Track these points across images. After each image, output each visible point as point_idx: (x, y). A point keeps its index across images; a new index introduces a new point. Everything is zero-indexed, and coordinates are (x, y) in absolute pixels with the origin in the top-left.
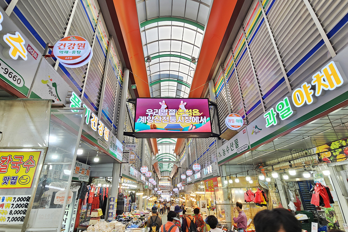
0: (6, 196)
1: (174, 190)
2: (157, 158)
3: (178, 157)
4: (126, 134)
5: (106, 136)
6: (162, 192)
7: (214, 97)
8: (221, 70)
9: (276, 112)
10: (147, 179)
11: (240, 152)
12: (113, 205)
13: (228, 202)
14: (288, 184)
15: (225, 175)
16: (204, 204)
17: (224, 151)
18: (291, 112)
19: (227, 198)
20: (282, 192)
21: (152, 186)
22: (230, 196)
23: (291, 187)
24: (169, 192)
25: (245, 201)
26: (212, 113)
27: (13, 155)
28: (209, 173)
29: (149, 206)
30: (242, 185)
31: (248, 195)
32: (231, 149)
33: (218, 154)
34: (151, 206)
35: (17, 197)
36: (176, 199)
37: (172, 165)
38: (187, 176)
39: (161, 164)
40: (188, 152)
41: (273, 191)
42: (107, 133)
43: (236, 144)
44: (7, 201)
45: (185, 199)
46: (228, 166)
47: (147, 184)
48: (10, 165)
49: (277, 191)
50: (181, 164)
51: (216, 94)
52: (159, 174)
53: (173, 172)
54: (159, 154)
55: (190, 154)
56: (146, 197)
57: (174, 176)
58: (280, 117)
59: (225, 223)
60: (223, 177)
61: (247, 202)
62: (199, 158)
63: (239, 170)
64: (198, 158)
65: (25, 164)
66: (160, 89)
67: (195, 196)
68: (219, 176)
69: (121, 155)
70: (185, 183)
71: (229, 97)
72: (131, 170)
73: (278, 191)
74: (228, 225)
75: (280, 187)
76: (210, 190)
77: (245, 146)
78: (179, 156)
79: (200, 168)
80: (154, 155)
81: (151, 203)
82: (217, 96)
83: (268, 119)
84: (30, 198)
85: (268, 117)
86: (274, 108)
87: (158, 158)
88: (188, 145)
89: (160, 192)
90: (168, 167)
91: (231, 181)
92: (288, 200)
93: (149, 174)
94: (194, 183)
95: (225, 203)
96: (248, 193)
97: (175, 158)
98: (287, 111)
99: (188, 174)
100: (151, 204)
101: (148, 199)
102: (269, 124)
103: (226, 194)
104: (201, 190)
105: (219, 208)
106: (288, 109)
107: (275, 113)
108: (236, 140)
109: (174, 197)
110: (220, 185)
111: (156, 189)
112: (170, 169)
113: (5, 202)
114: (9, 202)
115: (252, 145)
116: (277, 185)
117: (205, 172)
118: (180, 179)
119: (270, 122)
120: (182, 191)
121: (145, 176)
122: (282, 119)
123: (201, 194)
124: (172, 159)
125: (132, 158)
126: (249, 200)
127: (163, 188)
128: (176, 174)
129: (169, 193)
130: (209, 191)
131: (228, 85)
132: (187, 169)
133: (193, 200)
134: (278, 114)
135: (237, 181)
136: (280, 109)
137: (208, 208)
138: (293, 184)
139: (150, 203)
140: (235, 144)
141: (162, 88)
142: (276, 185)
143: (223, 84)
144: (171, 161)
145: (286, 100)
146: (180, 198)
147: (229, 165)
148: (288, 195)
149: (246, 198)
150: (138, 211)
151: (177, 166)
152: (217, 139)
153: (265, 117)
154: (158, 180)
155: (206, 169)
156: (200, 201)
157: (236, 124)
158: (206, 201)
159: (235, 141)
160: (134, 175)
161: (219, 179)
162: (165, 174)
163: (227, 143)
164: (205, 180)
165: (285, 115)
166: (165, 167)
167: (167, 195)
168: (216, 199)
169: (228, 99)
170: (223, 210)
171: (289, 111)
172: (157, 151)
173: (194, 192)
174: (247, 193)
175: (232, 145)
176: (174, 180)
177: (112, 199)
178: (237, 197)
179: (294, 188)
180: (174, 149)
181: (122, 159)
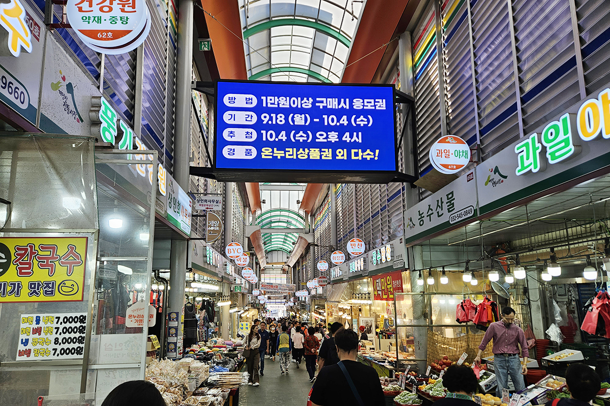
0: (41, 315)
1: (298, 294)
2: (259, 220)
3: (309, 218)
4: (194, 171)
5: (162, 184)
6: (269, 298)
7: (408, 78)
8: (434, 8)
9: (542, 144)
10: (239, 271)
11: (457, 220)
12: (176, 329)
13: (422, 322)
14: (554, 289)
15: (419, 266)
16: (370, 325)
17: (422, 215)
18: (571, 149)
19: (419, 313)
20: (536, 305)
21: (247, 286)
22: (428, 309)
23: (559, 295)
24: (284, 298)
25: (458, 320)
26: (402, 120)
27: (37, 243)
28: (383, 262)
29: (242, 329)
30: (455, 289)
31: (464, 310)
32: (438, 212)
33: (407, 222)
34: (247, 328)
35: (62, 316)
36: (303, 315)
37: (293, 238)
38: (331, 265)
39: (266, 234)
40: (334, 208)
41: (517, 302)
42: (163, 177)
43: (449, 204)
44: (46, 323)
45: (325, 314)
46: (426, 248)
47: (238, 281)
48: (36, 262)
49: (527, 303)
50: (317, 235)
51: (414, 72)
52: (262, 258)
53: (297, 254)
54: (264, 210)
55: (341, 215)
56: (236, 309)
57: (298, 262)
58: (548, 156)
59: (412, 363)
60: (415, 270)
61: (460, 323)
62: (362, 225)
63: (452, 258)
64: (360, 224)
65: (62, 260)
66: (270, 46)
67: (349, 308)
68: (406, 270)
69: (188, 221)
70: (326, 279)
71: (447, 84)
72: (208, 252)
73: (529, 302)
74: (418, 366)
75: (534, 295)
76: (385, 297)
77: (467, 209)
78: (313, 216)
79: (363, 250)
80: (251, 215)
81: (246, 323)
82: (416, 77)
83: (522, 157)
84: (85, 317)
85: (524, 153)
86: (540, 134)
87: (262, 221)
88: (336, 193)
89: (263, 299)
90: (284, 242)
91: (431, 281)
92: (547, 321)
93: (244, 260)
94: (347, 281)
95: (416, 324)
96: (466, 305)
97: (302, 221)
98: (563, 144)
99: (333, 261)
100: (247, 325)
101: (239, 313)
102: (523, 168)
103: (420, 306)
104: (362, 296)
105: (402, 332)
106: (566, 141)
107: (540, 145)
108: (449, 194)
109: (298, 310)
110: (407, 286)
111: (256, 292)
112: (289, 247)
113: (42, 324)
114: (49, 325)
115: (483, 209)
116: (530, 291)
117: (374, 258)
118: (312, 270)
119: (526, 163)
120: (319, 297)
121: (235, 265)
122: (551, 162)
123: (363, 304)
124: (294, 222)
125: (212, 228)
126: (464, 319)
127: (272, 291)
128: (303, 257)
129: (284, 300)
130: (382, 299)
131: (446, 52)
132: (332, 250)
133: (343, 317)
134: (544, 149)
135: (444, 280)
136: (551, 138)
137: (377, 333)
138: (567, 289)
139: (244, 323)
140: (447, 203)
141: (274, 41)
142: (526, 291)
143: (435, 48)
144: (292, 227)
145: (565, 120)
146: (313, 313)
147: (430, 245)
148: (549, 311)
149: (459, 314)
150: (220, 341)
151: (305, 240)
152: (407, 185)
153: (517, 152)
154: (260, 271)
155: (378, 252)
156: (361, 319)
157: (453, 160)
158: (373, 319)
159: (447, 195)
160: (214, 264)
161: (406, 274)
162: (276, 257)
163: (429, 200)
164: (374, 275)
165: (557, 154)
166: (277, 241)
167: (280, 305)
168: (397, 316)
169: (442, 89)
170: (411, 338)
171: (567, 145)
172: (259, 203)
173: (346, 300)
174: (462, 306)
175: (440, 204)
176: (299, 272)
177: (174, 316)
178: (441, 314)
179: (567, 297)
180: (301, 201)
181: (190, 231)
